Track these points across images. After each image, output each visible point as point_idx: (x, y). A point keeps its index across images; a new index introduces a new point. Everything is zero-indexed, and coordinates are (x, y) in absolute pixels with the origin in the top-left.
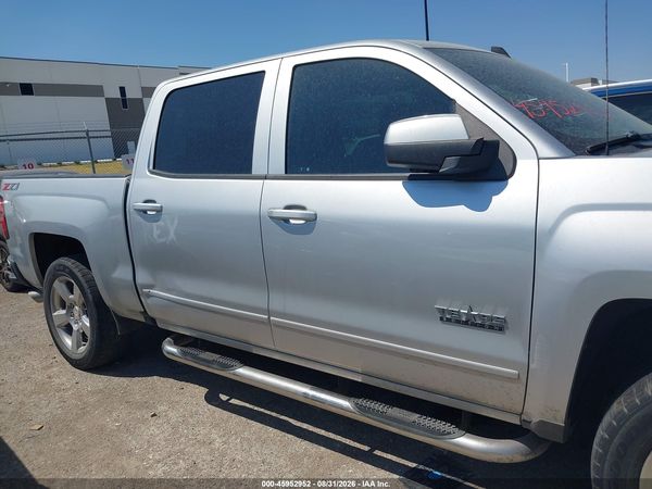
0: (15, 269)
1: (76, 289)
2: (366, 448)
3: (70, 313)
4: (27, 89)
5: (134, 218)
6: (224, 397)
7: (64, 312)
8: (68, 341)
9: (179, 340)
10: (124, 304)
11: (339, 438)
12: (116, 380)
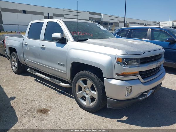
0: (6, 54)
1: (15, 58)
2: (55, 88)
3: (15, 63)
4: (24, 12)
5: (24, 45)
6: (38, 80)
7: (14, 63)
8: (14, 68)
9: (31, 68)
10: (22, 61)
11: (51, 86)
12: (21, 76)
